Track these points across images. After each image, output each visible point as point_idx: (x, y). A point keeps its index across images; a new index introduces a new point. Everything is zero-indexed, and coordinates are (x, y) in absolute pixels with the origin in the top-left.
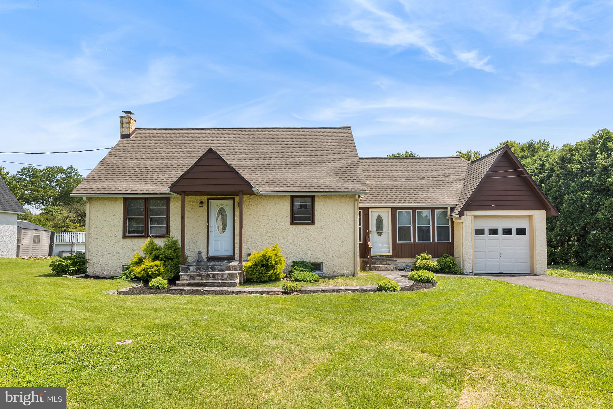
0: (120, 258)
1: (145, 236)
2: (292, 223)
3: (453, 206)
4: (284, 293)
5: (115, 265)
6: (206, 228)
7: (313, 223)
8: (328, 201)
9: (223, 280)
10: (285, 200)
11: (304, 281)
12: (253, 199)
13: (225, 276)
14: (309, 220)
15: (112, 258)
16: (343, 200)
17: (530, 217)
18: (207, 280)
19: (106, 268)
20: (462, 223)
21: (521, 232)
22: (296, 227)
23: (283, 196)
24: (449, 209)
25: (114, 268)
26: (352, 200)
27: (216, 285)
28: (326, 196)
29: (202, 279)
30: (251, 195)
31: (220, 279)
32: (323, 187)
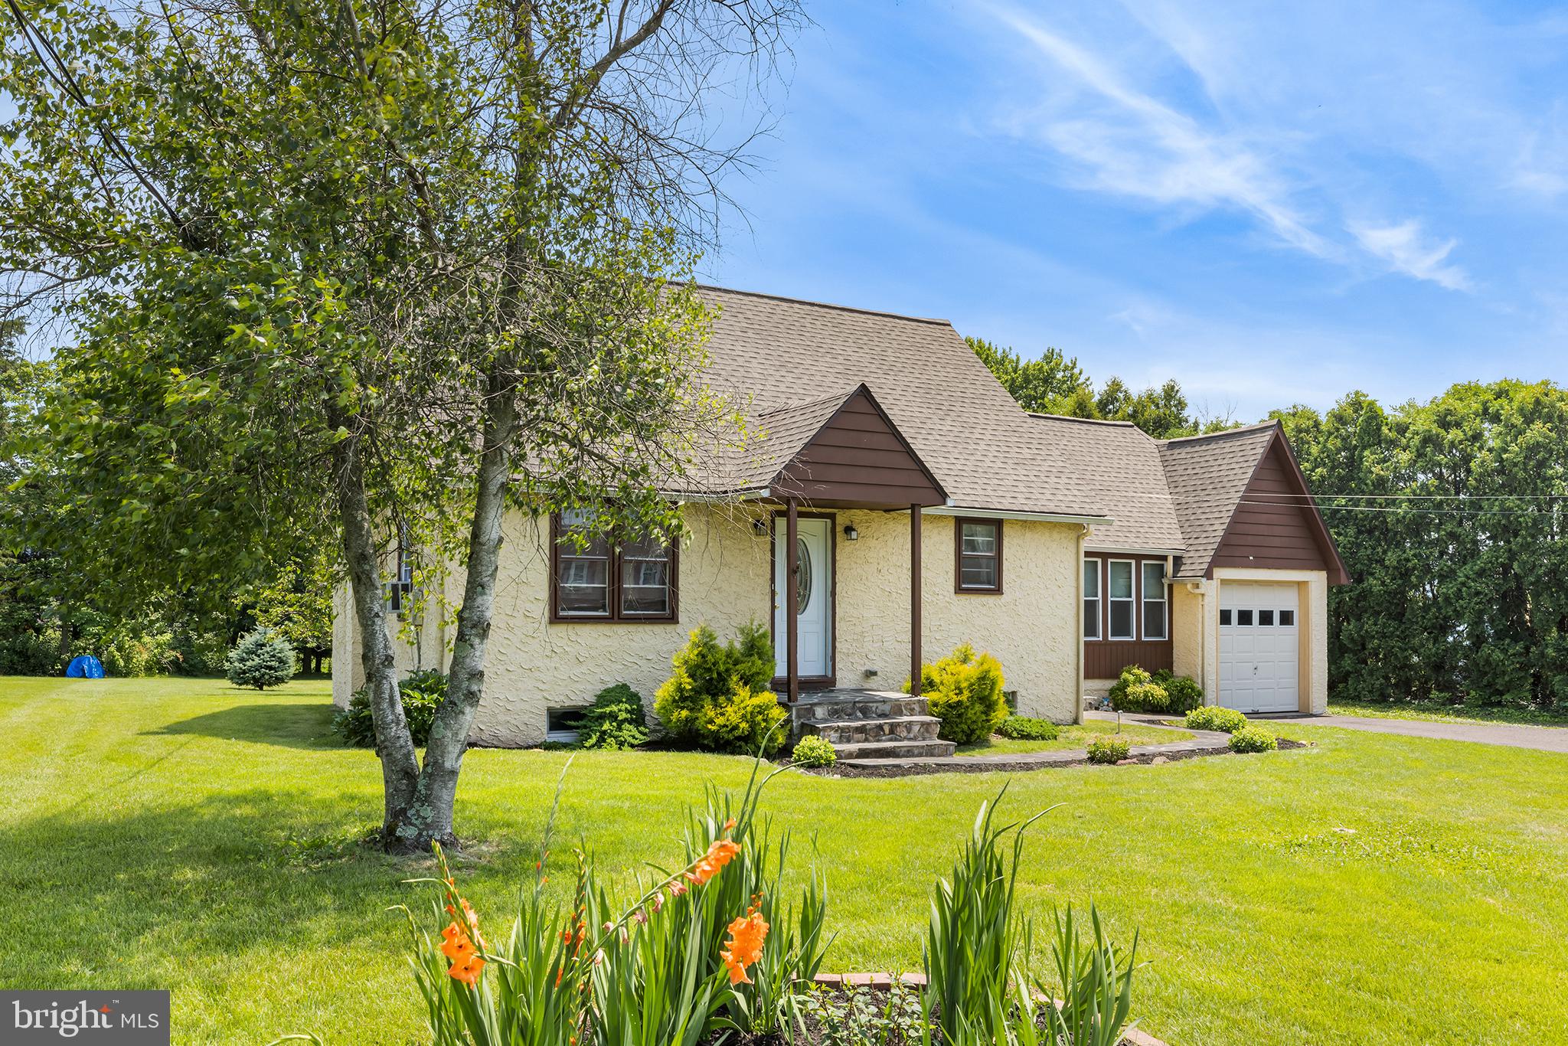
0: (542, 686)
1: (613, 618)
2: (959, 590)
3: (1178, 553)
4: (1093, 759)
5: (527, 707)
6: (768, 598)
7: (998, 591)
8: (1028, 535)
9: (910, 739)
10: (943, 528)
11: (1043, 738)
12: (876, 520)
13: (916, 728)
14: (989, 583)
15: (520, 685)
16: (1056, 535)
17: (1301, 585)
18: (878, 741)
19: (501, 718)
20: (1203, 595)
21: (1286, 618)
22: (965, 600)
23: (941, 516)
24: (1170, 560)
25: (526, 718)
26: (1073, 535)
27: (916, 752)
28: (1026, 524)
29: (866, 740)
30: (871, 510)
31: (905, 738)
32: (1020, 502)
